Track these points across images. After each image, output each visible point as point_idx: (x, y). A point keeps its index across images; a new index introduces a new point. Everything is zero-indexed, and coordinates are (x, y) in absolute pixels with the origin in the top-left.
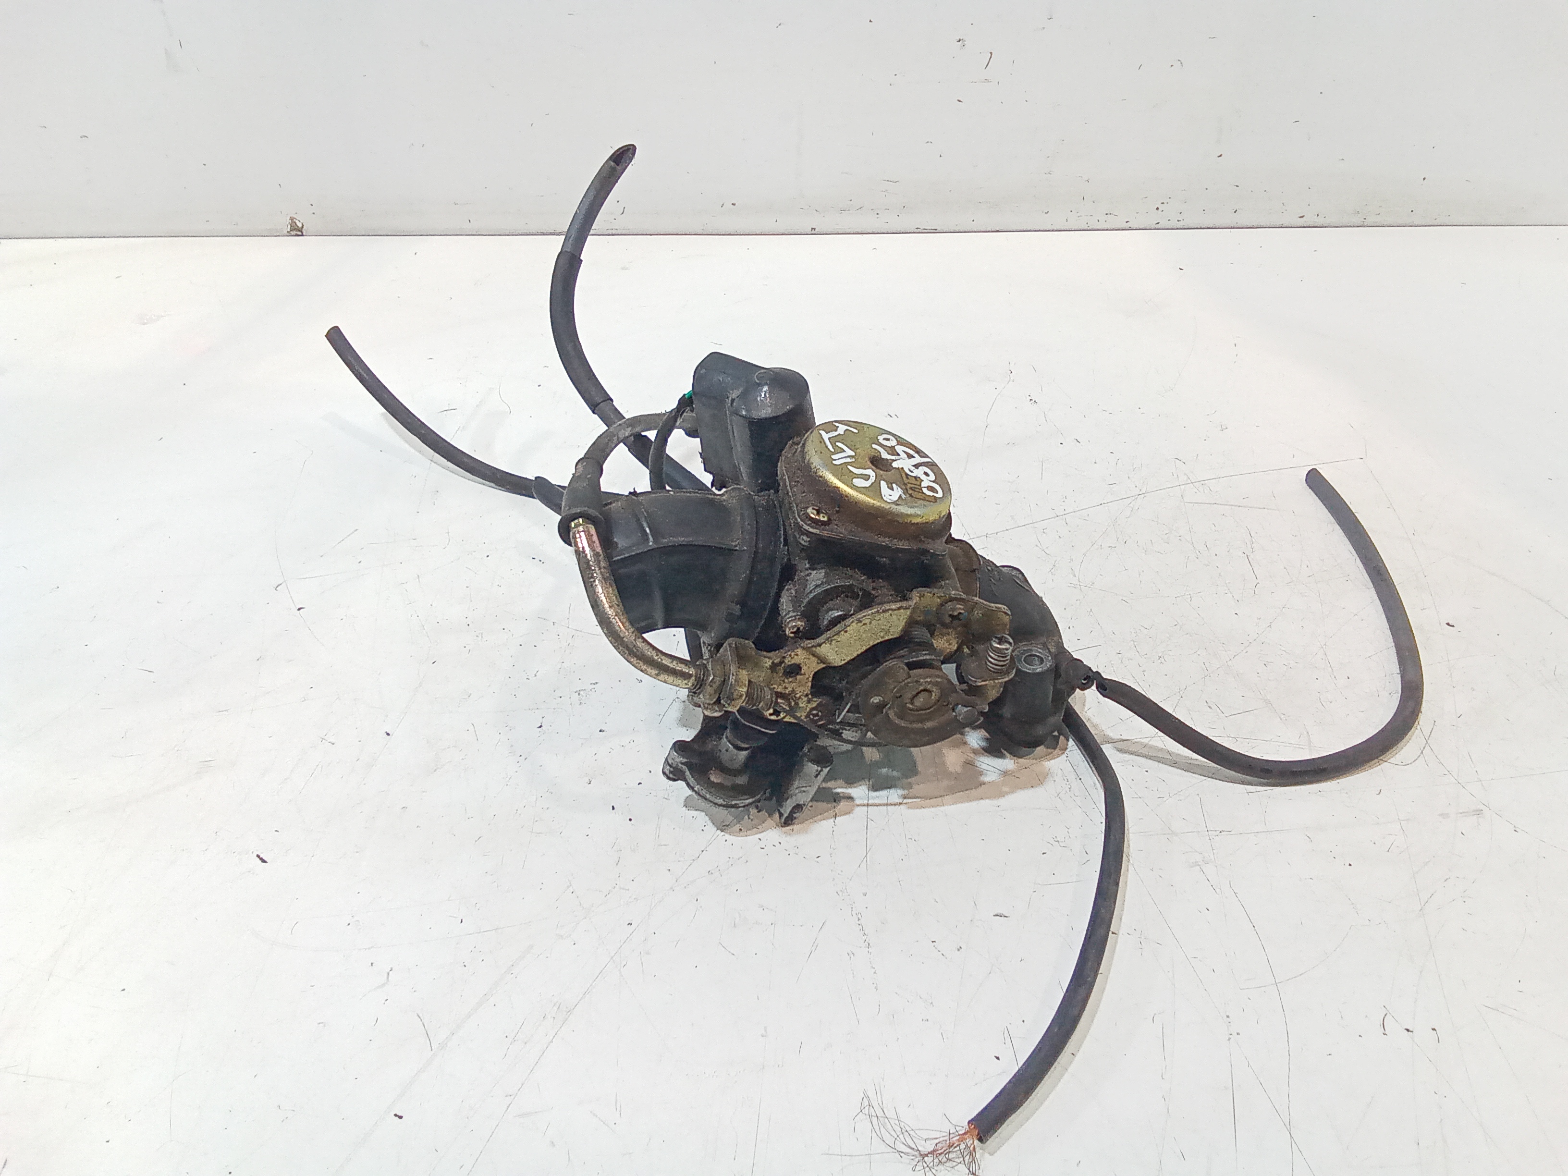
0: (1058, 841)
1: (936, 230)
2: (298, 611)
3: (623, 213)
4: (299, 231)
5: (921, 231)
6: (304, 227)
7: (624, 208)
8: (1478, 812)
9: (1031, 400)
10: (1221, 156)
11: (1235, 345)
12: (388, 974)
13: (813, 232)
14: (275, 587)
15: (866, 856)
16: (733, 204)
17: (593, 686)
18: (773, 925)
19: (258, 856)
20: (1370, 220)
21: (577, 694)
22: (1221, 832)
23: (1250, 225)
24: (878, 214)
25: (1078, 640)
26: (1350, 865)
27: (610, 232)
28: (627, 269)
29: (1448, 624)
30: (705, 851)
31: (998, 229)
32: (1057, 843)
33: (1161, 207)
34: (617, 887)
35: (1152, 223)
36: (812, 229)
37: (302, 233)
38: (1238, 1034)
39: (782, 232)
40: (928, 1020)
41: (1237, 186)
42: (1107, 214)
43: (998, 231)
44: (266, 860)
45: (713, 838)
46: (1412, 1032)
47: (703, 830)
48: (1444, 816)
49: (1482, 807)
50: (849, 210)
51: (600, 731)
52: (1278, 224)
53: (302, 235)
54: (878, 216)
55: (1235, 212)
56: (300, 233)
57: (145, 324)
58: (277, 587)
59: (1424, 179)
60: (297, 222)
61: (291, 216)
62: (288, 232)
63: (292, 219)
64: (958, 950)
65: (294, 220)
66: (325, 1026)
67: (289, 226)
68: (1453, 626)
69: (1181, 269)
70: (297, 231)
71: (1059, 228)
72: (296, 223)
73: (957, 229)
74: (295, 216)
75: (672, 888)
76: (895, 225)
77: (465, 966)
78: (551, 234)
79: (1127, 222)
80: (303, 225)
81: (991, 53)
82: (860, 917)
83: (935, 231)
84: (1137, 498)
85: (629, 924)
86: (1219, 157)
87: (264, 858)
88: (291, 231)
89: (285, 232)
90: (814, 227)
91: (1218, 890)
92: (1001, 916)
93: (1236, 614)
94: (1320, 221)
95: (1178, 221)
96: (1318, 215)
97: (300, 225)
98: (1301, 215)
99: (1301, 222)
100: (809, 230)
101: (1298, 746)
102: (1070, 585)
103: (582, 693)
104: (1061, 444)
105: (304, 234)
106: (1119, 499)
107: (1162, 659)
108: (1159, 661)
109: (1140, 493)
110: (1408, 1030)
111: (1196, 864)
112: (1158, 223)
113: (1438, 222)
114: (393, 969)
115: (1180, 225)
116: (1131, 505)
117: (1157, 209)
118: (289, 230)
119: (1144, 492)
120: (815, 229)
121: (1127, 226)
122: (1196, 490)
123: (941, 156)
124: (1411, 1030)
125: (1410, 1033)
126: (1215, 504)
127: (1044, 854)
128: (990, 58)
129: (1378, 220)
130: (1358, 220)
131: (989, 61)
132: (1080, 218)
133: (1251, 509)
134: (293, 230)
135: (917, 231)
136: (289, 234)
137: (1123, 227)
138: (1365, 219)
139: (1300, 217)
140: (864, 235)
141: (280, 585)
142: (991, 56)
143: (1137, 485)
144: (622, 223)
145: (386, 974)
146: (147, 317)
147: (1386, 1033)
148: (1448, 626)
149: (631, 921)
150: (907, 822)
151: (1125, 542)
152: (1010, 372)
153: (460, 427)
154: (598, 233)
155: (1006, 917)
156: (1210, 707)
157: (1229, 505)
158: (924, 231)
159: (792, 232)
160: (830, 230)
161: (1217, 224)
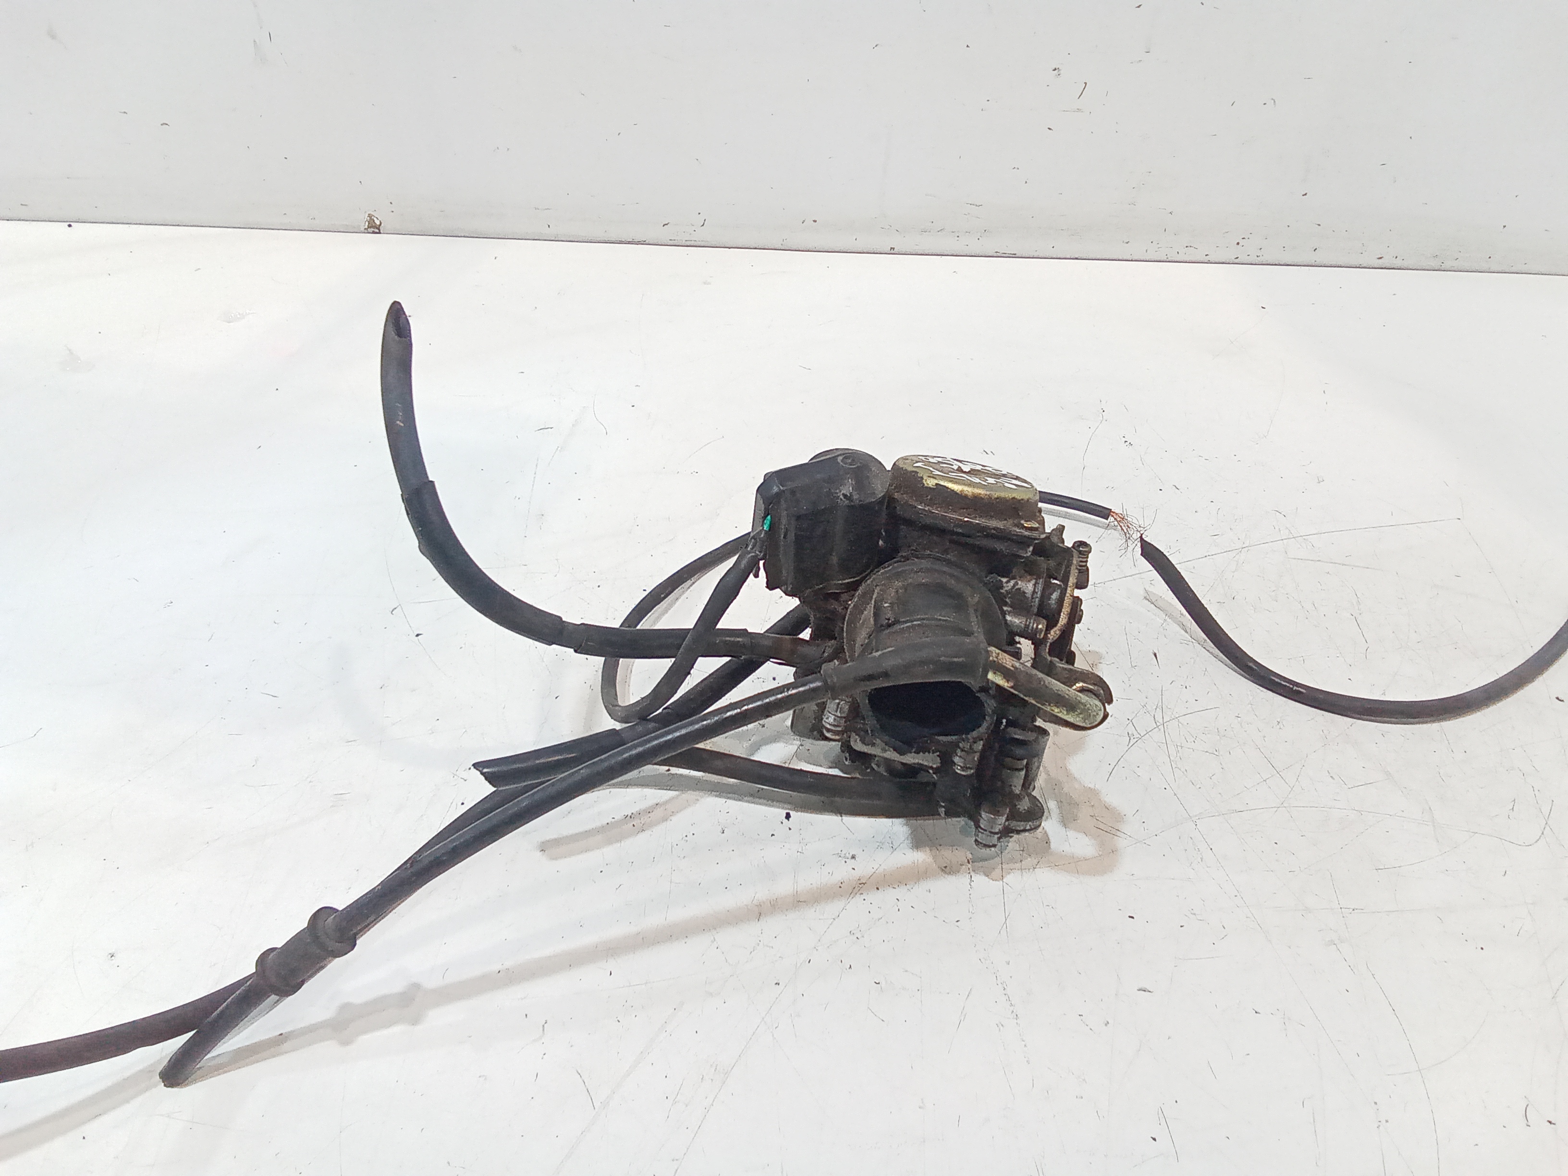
0: (1194, 914)
1: (1015, 254)
2: (417, 638)
3: (703, 225)
4: (377, 228)
5: (1000, 255)
6: (382, 225)
7: (705, 220)
9: (1126, 441)
10: (1306, 194)
11: (1324, 392)
12: (543, 1026)
13: (892, 251)
14: (391, 610)
15: (1006, 920)
16: (814, 221)
18: (920, 991)
20: (1448, 264)
22: (1353, 910)
23: (1328, 263)
24: (958, 237)
25: (1196, 700)
26: (1482, 949)
27: (688, 243)
28: (709, 283)
29: (1557, 698)
31: (1077, 257)
33: (1242, 242)
34: (761, 944)
35: (1232, 258)
36: (891, 248)
37: (379, 230)
38: (1387, 1121)
39: (860, 250)
40: (1082, 1098)
41: (1319, 225)
42: (1187, 247)
43: (1077, 259)
46: (1554, 1124)
47: (841, 888)
50: (930, 232)
52: (1356, 264)
53: (380, 233)
54: (958, 239)
55: (1315, 250)
56: (377, 231)
57: (229, 322)
58: (393, 611)
59: (1504, 227)
60: (375, 219)
61: (369, 213)
62: (365, 229)
63: (370, 216)
64: (1106, 1025)
65: (373, 217)
66: (485, 1079)
67: (367, 223)
68: (1563, 701)
69: (1263, 308)
70: (374, 228)
71: (1136, 258)
72: (374, 221)
73: (1036, 255)
74: (372, 213)
75: (816, 948)
76: (975, 248)
77: (618, 1022)
78: (629, 243)
79: (1206, 255)
80: (381, 223)
81: (1086, 83)
82: (1006, 987)
83: (1014, 256)
84: (1241, 552)
85: (776, 984)
86: (1303, 195)
88: (368, 227)
89: (362, 229)
90: (892, 247)
91: (1355, 971)
92: (1145, 991)
93: (1350, 679)
94: (1398, 263)
95: (1257, 256)
96: (1396, 257)
97: (378, 223)
98: (1380, 256)
99: (1379, 263)
100: (888, 250)
101: (1422, 822)
102: (1182, 642)
104: (1161, 490)
105: (381, 231)
106: (1223, 552)
107: (1281, 724)
108: (1278, 727)
109: (1243, 546)
110: (1550, 1122)
111: (1332, 942)
112: (1237, 258)
113: (1514, 269)
114: (548, 1022)
115: (1258, 260)
116: (1235, 559)
117: (1238, 244)
118: (366, 227)
119: (1247, 545)
120: (894, 249)
121: (1206, 259)
122: (1299, 546)
123: (1026, 182)
124: (1553, 1121)
125: (1552, 1125)
126: (1319, 561)
127: (1181, 926)
128: (1084, 89)
129: (1456, 264)
130: (1435, 264)
131: (1083, 91)
132: (1160, 249)
133: (1354, 568)
134: (370, 228)
135: (995, 255)
136: (366, 231)
137: (1202, 260)
138: (1443, 263)
139: (1378, 258)
140: (943, 257)
141: (395, 608)
142: (1085, 87)
143: (1240, 538)
144: (701, 235)
145: (542, 1026)
146: (233, 315)
147: (1529, 1124)
148: (1557, 700)
149: (778, 980)
150: (1043, 888)
151: (1234, 599)
152: (1102, 410)
153: (558, 447)
154: (677, 244)
155: (1150, 992)
156: (1332, 777)
157: (1332, 563)
158: (1003, 255)
159: (871, 250)
160: (908, 251)
161: (1296, 261)
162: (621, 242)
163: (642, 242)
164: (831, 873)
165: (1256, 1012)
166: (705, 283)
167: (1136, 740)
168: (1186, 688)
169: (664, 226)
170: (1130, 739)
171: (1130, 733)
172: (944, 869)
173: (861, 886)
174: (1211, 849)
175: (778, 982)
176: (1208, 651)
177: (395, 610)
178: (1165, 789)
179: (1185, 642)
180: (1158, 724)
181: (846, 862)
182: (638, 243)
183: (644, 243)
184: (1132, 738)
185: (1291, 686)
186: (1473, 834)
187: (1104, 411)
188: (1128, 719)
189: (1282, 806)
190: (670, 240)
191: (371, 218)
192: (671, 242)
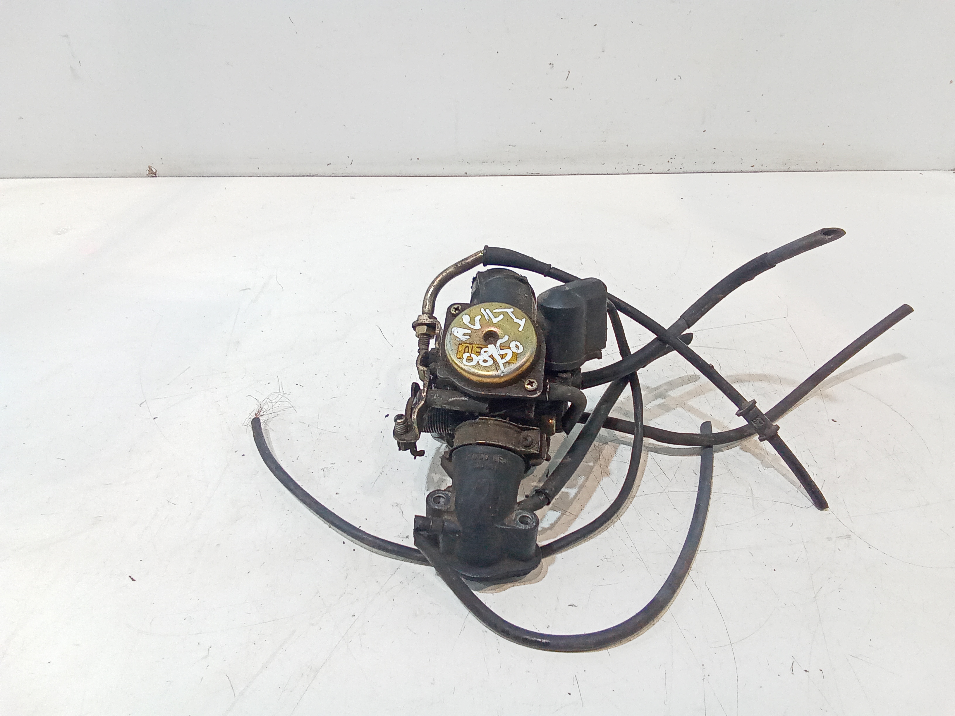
0: (607, 559)
1: (539, 174)
2: (154, 420)
3: (351, 164)
4: (154, 174)
5: (529, 174)
6: (157, 172)
7: (352, 161)
8: (848, 536)
10: (705, 131)
11: (713, 246)
12: (209, 650)
13: (466, 175)
14: (140, 404)
16: (417, 159)
17: (332, 465)
18: (439, 614)
19: (130, 577)
20: (792, 168)
21: (322, 470)
22: (700, 551)
23: (722, 170)
24: (504, 164)
26: (775, 570)
27: (344, 175)
28: (354, 198)
29: (833, 420)
30: (398, 569)
31: (575, 173)
32: (606, 559)
33: (671, 161)
34: (346, 592)
35: (666, 170)
36: (465, 173)
37: (155, 175)
38: (709, 676)
39: (447, 175)
40: (529, 672)
41: (715, 149)
42: (639, 165)
43: (575, 175)
44: (135, 579)
46: (808, 672)
48: (829, 539)
49: (850, 533)
50: (487, 162)
51: (336, 494)
52: (739, 170)
53: (156, 177)
54: (504, 166)
55: (714, 163)
56: (154, 176)
57: (58, 234)
59: (823, 144)
60: (153, 169)
61: (149, 165)
62: (147, 175)
63: (149, 167)
64: (548, 628)
65: (151, 168)
66: (170, 683)
67: (148, 171)
68: (836, 421)
69: (682, 199)
70: (152, 174)
71: (610, 173)
73: (551, 173)
74: (151, 165)
75: (378, 593)
76: (515, 171)
77: (255, 644)
78: (308, 176)
79: (651, 169)
80: (156, 170)
81: (569, 72)
83: (538, 175)
85: (353, 616)
86: (703, 132)
87: (133, 578)
89: (145, 175)
90: (466, 172)
91: (698, 587)
92: (573, 606)
94: (763, 168)
95: (681, 168)
96: (762, 165)
97: (154, 171)
98: (753, 165)
99: (753, 169)
100: (463, 174)
101: (746, 497)
103: (325, 470)
105: (157, 176)
110: (806, 671)
112: (669, 170)
113: (832, 169)
114: (212, 647)
115: (681, 171)
117: (668, 162)
118: (148, 174)
120: (467, 173)
121: (651, 171)
123: (540, 131)
124: (808, 671)
125: (807, 673)
126: (700, 346)
127: (598, 566)
128: (568, 75)
129: (797, 168)
130: (786, 168)
131: (568, 76)
132: (623, 167)
133: (720, 350)
134: (150, 174)
135: (527, 174)
136: (148, 176)
137: (648, 172)
138: (790, 167)
140: (496, 177)
144: (351, 170)
145: (207, 650)
146: (61, 230)
147: (794, 673)
148: (833, 422)
151: (647, 371)
152: (581, 263)
153: (252, 300)
154: (338, 175)
155: (575, 606)
156: (695, 473)
157: (708, 347)
158: (531, 174)
159: (453, 175)
160: (476, 174)
161: (704, 171)
162: (303, 176)
166: (352, 198)
169: (328, 165)
175: (354, 615)
180: (596, 447)
181: (402, 540)
182: (313, 176)
183: (317, 175)
186: (775, 502)
189: (664, 491)
190: (333, 173)
191: (149, 168)
192: (333, 175)
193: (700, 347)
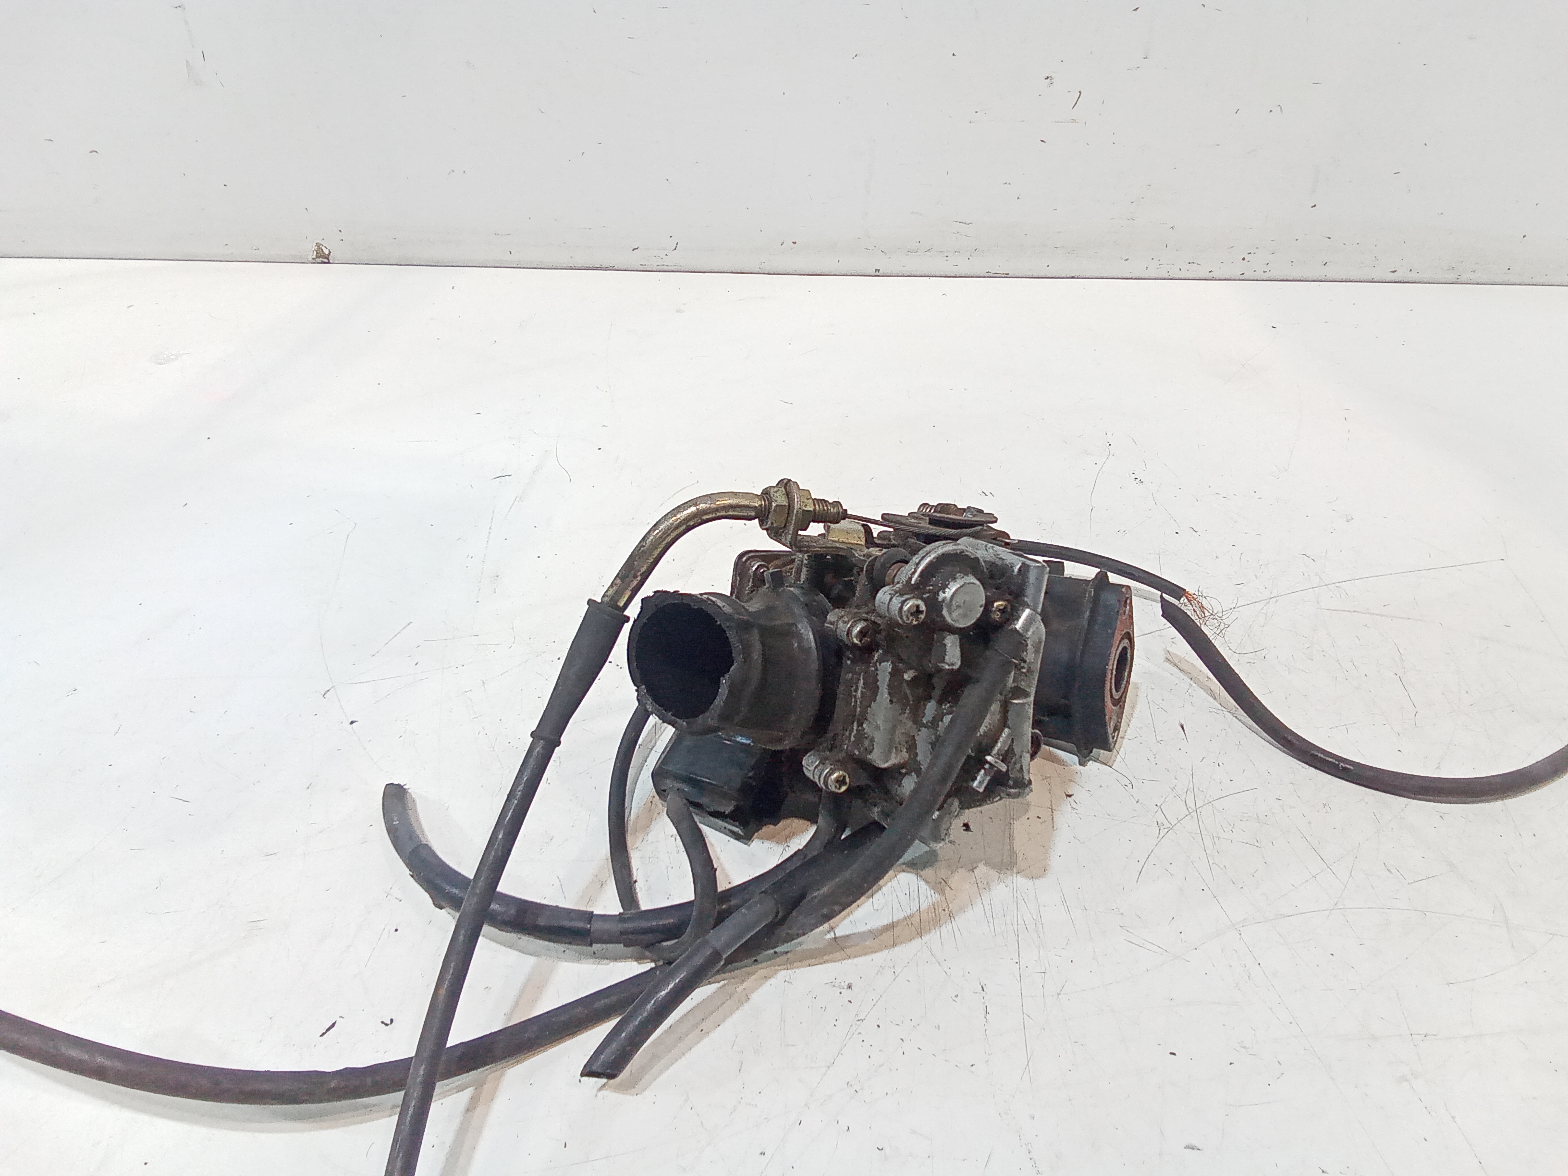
0: (1245, 1047)
1: (1008, 274)
2: (351, 725)
3: (675, 249)
4: (326, 258)
5: (991, 275)
6: (332, 254)
7: (677, 244)
9: (1136, 479)
10: (1315, 206)
11: (1345, 419)
13: (877, 273)
14: (323, 693)
15: (1028, 1062)
16: (793, 242)
18: (931, 1157)
20: (1464, 278)
22: (1425, 1036)
23: (1339, 278)
24: (947, 256)
25: (1231, 780)
27: (661, 268)
28: (682, 311)
31: (1073, 275)
32: (1244, 1050)
33: (1248, 257)
34: (743, 1101)
35: (1237, 274)
36: (876, 270)
37: (328, 260)
39: (843, 272)
41: (1329, 238)
42: (1189, 263)
43: (1073, 277)
45: (847, 1038)
47: (835, 1025)
50: (917, 252)
52: (1370, 278)
53: (329, 263)
54: (946, 258)
55: (1325, 265)
56: (326, 261)
57: (160, 364)
58: (324, 695)
59: (1524, 236)
60: (323, 248)
61: (317, 242)
62: (313, 259)
63: (318, 245)
65: (321, 246)
67: (315, 253)
69: (1274, 327)
70: (323, 257)
71: (1137, 276)
72: (322, 250)
73: (1029, 274)
74: (321, 242)
76: (964, 269)
78: (597, 269)
79: (1210, 272)
80: (330, 252)
81: (1080, 92)
82: (1030, 1148)
83: (1007, 276)
84: (1269, 603)
85: (762, 1153)
86: (1312, 207)
88: (316, 258)
89: (310, 259)
90: (878, 268)
91: (1433, 1113)
92: (1193, 1149)
93: (1399, 751)
94: (1413, 276)
95: (1264, 272)
96: (1411, 270)
97: (327, 252)
98: (1394, 270)
99: (1393, 277)
100: (872, 272)
101: (1494, 923)
102: (1211, 710)
104: (1177, 533)
105: (331, 261)
106: (1249, 603)
107: (1327, 807)
108: (1325, 810)
109: (1272, 596)
111: (1404, 1079)
112: (1243, 274)
113: (1534, 281)
115: (1265, 276)
116: (1264, 611)
117: (1244, 259)
118: (314, 257)
119: (1275, 595)
120: (879, 270)
121: (1210, 275)
122: (1332, 595)
123: (1018, 198)
126: (1355, 611)
127: (1231, 1064)
128: (1079, 98)
129: (1474, 277)
130: (1451, 276)
131: (1078, 100)
132: (1160, 266)
133: (1393, 619)
134: (319, 258)
135: (987, 275)
136: (314, 261)
137: (1206, 276)
138: (1460, 276)
139: (1392, 272)
140: (931, 278)
141: (328, 691)
142: (1080, 95)
143: (1267, 587)
144: (671, 260)
146: (165, 356)
149: (764, 1149)
150: (1069, 1019)
151: (1265, 657)
152: (1108, 444)
153: (517, 497)
154: (648, 269)
155: (1199, 1150)
156: (1390, 871)
157: (1369, 613)
158: (994, 275)
159: (853, 272)
160: (895, 273)
161: (1305, 277)
162: (588, 268)
163: (611, 268)
164: (824, 1009)
165: (1323, 1172)
166: (678, 311)
167: (1166, 830)
168: (1219, 765)
169: (633, 250)
170: (1160, 829)
171: (1159, 823)
172: (954, 998)
173: (858, 1023)
174: (1259, 964)
175: (763, 1151)
176: (1240, 720)
177: (328, 693)
178: (1203, 890)
179: (1214, 710)
180: (1191, 811)
181: (841, 993)
182: (606, 269)
183: (614, 268)
184: (1162, 828)
185: (1337, 763)
186: (1551, 936)
187: (1110, 445)
188: (1157, 805)
189: (1336, 908)
190: (641, 265)
191: (319, 247)
192: (642, 268)
193: (1356, 613)
